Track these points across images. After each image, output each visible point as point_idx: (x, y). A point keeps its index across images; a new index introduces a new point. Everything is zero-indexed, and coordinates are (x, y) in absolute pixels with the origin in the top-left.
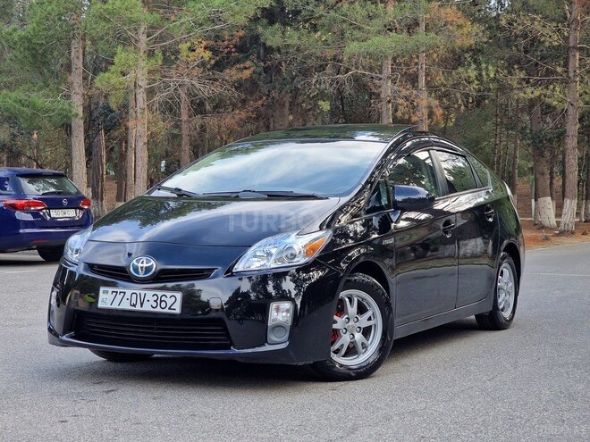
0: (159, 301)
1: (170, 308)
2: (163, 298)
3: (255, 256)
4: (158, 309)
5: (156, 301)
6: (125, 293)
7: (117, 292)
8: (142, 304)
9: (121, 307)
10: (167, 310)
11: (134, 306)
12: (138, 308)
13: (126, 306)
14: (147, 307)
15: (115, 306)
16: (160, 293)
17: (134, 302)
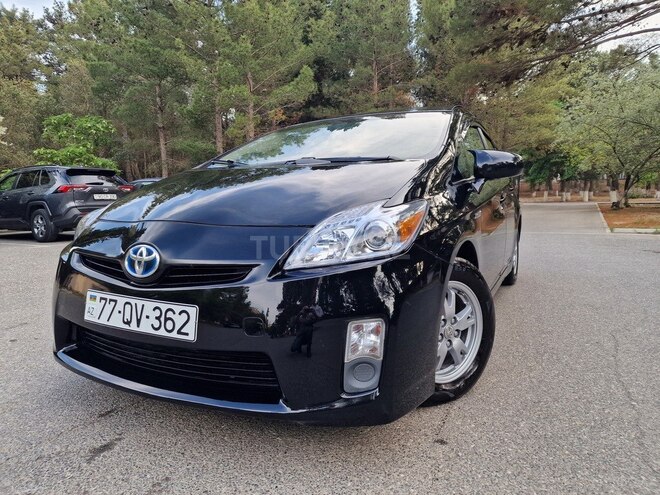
0: (162, 319)
1: (179, 332)
2: (170, 314)
3: (321, 242)
4: (162, 332)
5: (158, 318)
6: (116, 301)
7: (106, 299)
8: (139, 321)
9: (111, 323)
10: (174, 335)
11: (128, 323)
12: (133, 327)
13: (117, 322)
14: (146, 328)
15: (103, 321)
16: (164, 306)
17: (127, 317)
